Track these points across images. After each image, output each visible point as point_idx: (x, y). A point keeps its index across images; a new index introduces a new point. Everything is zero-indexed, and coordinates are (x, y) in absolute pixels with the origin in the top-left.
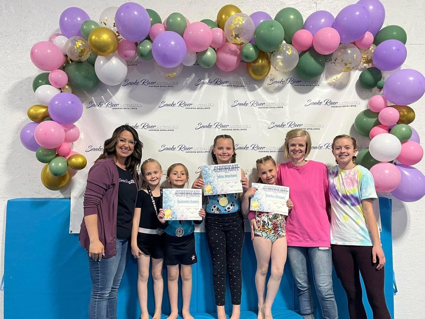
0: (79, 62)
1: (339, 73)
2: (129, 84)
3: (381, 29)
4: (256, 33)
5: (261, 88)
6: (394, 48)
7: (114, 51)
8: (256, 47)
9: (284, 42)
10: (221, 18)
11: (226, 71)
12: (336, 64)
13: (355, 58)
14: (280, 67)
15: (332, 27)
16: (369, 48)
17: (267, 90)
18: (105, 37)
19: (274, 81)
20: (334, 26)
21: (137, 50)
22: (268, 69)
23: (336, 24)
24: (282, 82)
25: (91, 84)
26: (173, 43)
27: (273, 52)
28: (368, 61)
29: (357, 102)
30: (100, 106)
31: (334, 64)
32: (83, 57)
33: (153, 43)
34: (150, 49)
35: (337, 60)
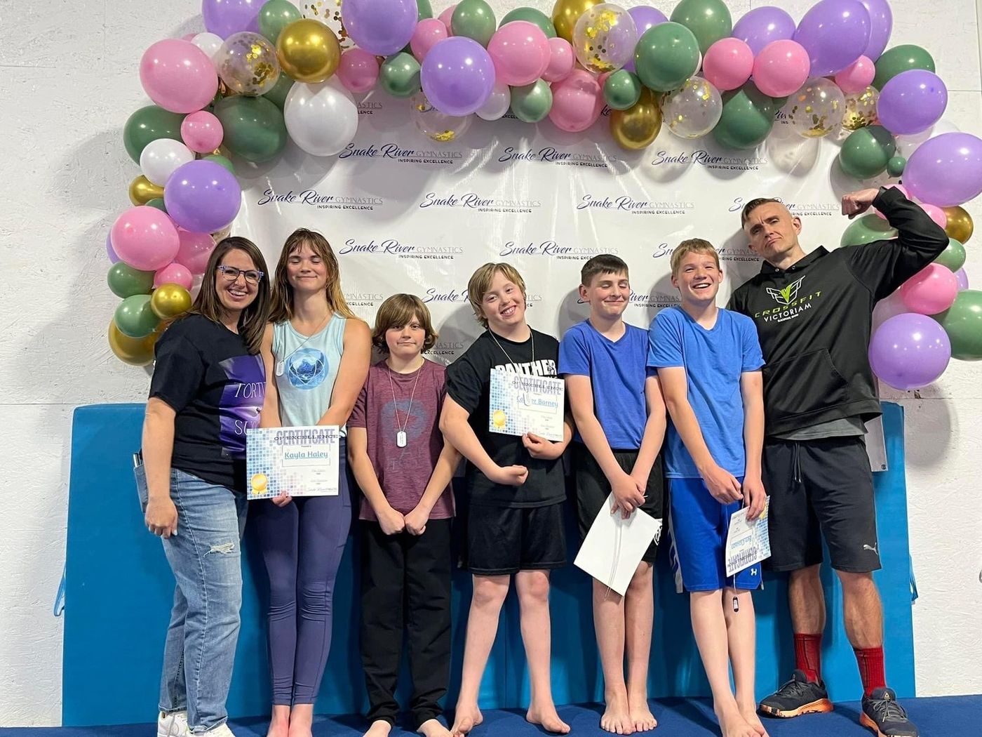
0: (249, 98)
1: (799, 139)
2: (355, 154)
3: (884, 52)
4: (638, 49)
5: (638, 169)
6: (923, 86)
7: (329, 74)
8: (637, 79)
10: (563, 13)
11: (571, 130)
12: (794, 120)
13: (835, 107)
15: (794, 39)
17: (647, 173)
18: (315, 40)
19: (665, 157)
20: (795, 36)
21: (380, 73)
22: (655, 132)
23: (800, 35)
24: (682, 159)
26: (469, 61)
27: (669, 92)
29: (832, 207)
30: (289, 200)
31: (790, 119)
32: (261, 85)
33: (419, 61)
34: (413, 72)
35: (796, 111)
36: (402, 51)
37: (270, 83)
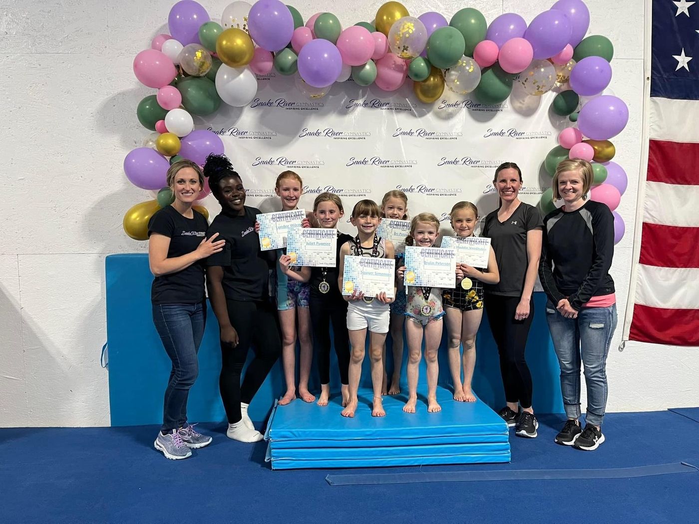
0: (197, 77)
1: (528, 95)
3: (584, 38)
4: (428, 43)
5: (431, 113)
6: (597, 68)
7: (246, 63)
8: (428, 62)
9: (464, 55)
10: (382, 19)
11: (388, 90)
12: (525, 86)
13: (550, 78)
14: (457, 86)
15: (524, 37)
16: (567, 64)
17: (438, 116)
20: (526, 36)
21: (275, 62)
22: (441, 91)
23: (528, 34)
25: (210, 104)
26: (326, 55)
27: (449, 69)
28: (565, 81)
31: (523, 85)
32: (201, 71)
33: (297, 54)
34: (293, 61)
35: (527, 81)
36: (286, 47)
37: (207, 68)
